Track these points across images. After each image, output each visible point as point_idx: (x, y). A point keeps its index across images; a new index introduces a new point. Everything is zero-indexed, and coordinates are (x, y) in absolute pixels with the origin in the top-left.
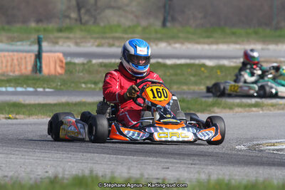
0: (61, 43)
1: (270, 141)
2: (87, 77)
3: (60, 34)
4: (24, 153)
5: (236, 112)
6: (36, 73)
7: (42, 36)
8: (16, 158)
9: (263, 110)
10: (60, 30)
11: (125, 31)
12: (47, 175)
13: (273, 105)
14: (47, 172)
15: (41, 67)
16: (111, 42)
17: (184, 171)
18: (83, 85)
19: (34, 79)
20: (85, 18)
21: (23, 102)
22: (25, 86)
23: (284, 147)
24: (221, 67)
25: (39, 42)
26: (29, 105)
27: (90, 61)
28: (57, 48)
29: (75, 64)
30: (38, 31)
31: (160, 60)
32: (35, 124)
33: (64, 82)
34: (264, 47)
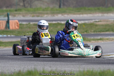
0: (17, 16)
1: (107, 54)
2: (29, 30)
3: (16, 12)
4: (4, 62)
5: (92, 43)
6: (7, 29)
7: (9, 13)
8: (2, 64)
9: (103, 41)
10: (16, 11)
11: (44, 10)
12: (15, 71)
13: (107, 39)
14: (15, 70)
15: (9, 26)
16: (38, 15)
17: (73, 67)
18: (27, 33)
19: (6, 31)
20: (27, 5)
21: (2, 41)
22: (3, 34)
23: (113, 56)
24: (84, 24)
25: (8, 16)
26: (5, 42)
27: (30, 23)
28: (15, 18)
29: (23, 25)
30: (7, 11)
31: (59, 22)
32: (8, 50)
33: (19, 32)
34: (102, 15)
